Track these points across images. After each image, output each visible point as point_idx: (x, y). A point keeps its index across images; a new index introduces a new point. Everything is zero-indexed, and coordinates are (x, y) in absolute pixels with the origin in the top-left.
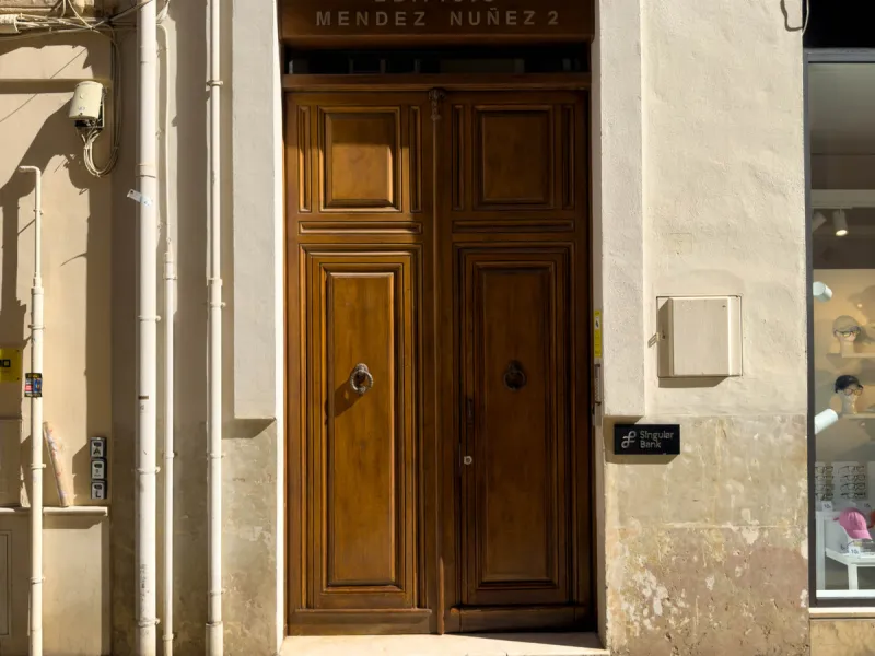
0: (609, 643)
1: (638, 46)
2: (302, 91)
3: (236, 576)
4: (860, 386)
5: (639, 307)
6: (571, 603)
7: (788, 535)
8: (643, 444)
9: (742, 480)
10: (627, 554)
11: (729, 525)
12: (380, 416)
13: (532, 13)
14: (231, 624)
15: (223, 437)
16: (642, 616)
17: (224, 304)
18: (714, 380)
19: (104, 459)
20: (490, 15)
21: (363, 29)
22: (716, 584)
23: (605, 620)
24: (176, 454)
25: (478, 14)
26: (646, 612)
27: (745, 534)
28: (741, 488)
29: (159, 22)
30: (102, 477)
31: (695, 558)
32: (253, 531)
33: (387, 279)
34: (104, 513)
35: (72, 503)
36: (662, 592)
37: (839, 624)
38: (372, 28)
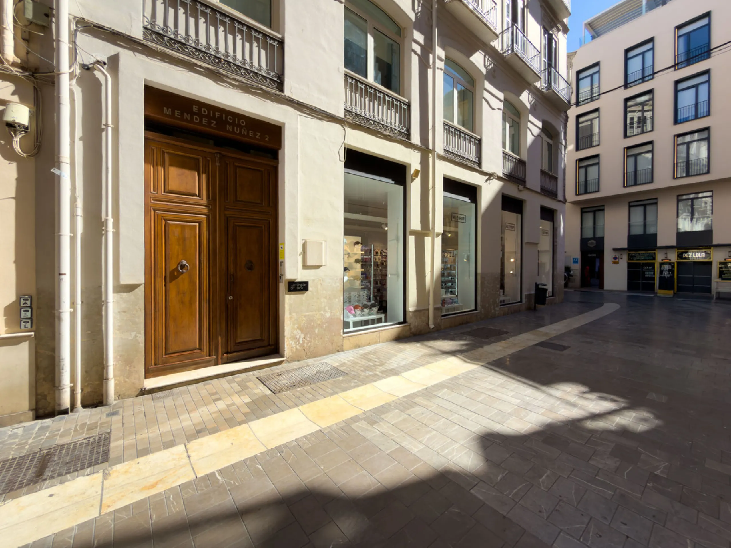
0: (286, 355)
1: (297, 155)
2: (153, 140)
3: (121, 356)
4: (349, 270)
5: (297, 243)
6: (269, 345)
7: (338, 314)
8: (298, 288)
9: (325, 298)
10: (292, 325)
11: (322, 312)
12: (192, 282)
13: (259, 134)
14: (118, 378)
15: (114, 292)
16: (296, 345)
17: (114, 231)
18: (318, 267)
19: (31, 307)
20: (243, 130)
21: (186, 120)
22: (318, 331)
23: (284, 348)
24: (82, 302)
25: (238, 128)
26: (297, 343)
27: (326, 314)
28: (326, 301)
29: (70, 85)
30: (29, 316)
31: (312, 324)
32: (131, 335)
33: (195, 226)
34: (32, 335)
35: (4, 333)
36: (302, 336)
37: (350, 338)
38: (191, 121)
